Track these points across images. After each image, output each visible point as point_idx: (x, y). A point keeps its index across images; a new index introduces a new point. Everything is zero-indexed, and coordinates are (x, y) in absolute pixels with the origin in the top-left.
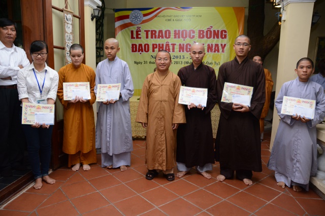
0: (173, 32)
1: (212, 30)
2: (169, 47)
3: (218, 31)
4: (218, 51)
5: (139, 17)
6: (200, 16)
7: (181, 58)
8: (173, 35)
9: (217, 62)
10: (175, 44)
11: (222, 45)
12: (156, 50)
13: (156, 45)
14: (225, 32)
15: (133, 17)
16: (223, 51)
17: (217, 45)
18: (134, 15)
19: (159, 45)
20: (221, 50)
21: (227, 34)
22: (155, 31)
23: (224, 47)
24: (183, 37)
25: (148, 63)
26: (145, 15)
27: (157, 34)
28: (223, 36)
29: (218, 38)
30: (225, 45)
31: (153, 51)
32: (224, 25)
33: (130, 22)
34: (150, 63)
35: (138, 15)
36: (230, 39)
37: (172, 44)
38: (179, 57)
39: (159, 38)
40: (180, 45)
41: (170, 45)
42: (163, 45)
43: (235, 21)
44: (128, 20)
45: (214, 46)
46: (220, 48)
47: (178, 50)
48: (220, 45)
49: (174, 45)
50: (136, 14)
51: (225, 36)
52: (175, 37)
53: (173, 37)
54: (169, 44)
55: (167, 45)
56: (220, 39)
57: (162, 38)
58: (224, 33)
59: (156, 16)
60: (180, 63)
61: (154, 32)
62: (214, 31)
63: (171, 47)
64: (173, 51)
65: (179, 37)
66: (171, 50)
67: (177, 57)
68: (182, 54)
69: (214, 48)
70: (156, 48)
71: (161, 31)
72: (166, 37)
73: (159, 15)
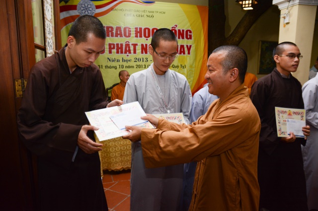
0: (134, 30)
1: (177, 29)
2: (129, 47)
3: (183, 31)
4: (184, 53)
5: (91, 9)
6: (164, 13)
7: (144, 60)
8: (134, 32)
9: (183, 65)
10: (137, 45)
11: (187, 46)
12: (114, 51)
13: (114, 45)
14: (190, 32)
15: (82, 9)
16: (189, 53)
17: (182, 46)
18: (83, 6)
19: (117, 45)
20: (186, 52)
21: (192, 34)
22: (112, 28)
23: (189, 48)
24: (145, 36)
25: (104, 67)
26: (98, 7)
27: (114, 32)
28: (189, 37)
29: (183, 38)
30: (190, 46)
31: (110, 52)
32: (189, 24)
33: (78, 14)
34: (106, 67)
35: (89, 6)
36: (195, 40)
37: (132, 45)
38: (142, 60)
39: (117, 36)
40: (142, 45)
41: (131, 46)
42: (122, 45)
43: (200, 21)
44: (74, 11)
45: (179, 47)
46: (186, 49)
47: (140, 51)
48: (185, 47)
49: (135, 45)
50: (86, 5)
51: (191, 36)
52: (136, 36)
53: (134, 35)
54: (129, 45)
55: (127, 45)
56: (185, 39)
57: (121, 36)
58: (189, 34)
59: (112, 9)
60: (144, 66)
61: (110, 29)
62: (179, 30)
63: (132, 48)
64: (135, 52)
65: (141, 36)
66: (132, 52)
67: (139, 60)
68: (144, 56)
69: (179, 49)
70: (114, 48)
71: (118, 28)
72: (125, 36)
73: (117, 8)
